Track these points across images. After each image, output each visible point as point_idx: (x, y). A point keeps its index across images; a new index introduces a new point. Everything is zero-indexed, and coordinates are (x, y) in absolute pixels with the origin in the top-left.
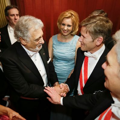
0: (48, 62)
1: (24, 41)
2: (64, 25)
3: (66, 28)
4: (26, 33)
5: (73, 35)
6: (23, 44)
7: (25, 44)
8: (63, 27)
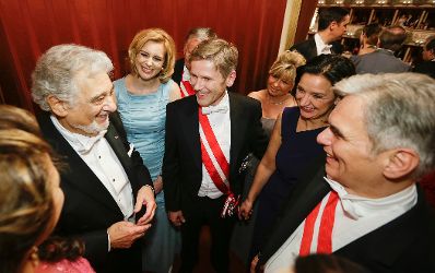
0: (130, 153)
1: (60, 107)
2: (146, 55)
3: (150, 61)
4: (67, 82)
5: (164, 82)
6: (59, 114)
7: (64, 113)
8: (142, 59)
